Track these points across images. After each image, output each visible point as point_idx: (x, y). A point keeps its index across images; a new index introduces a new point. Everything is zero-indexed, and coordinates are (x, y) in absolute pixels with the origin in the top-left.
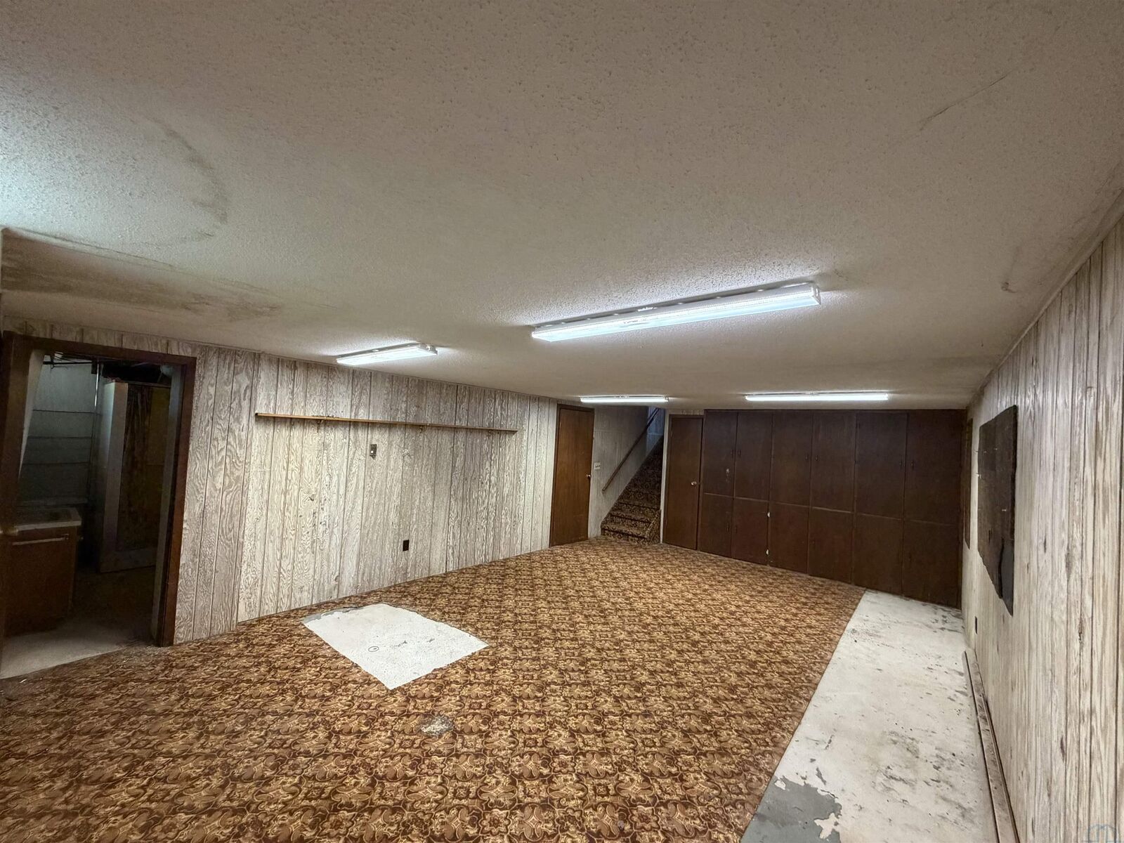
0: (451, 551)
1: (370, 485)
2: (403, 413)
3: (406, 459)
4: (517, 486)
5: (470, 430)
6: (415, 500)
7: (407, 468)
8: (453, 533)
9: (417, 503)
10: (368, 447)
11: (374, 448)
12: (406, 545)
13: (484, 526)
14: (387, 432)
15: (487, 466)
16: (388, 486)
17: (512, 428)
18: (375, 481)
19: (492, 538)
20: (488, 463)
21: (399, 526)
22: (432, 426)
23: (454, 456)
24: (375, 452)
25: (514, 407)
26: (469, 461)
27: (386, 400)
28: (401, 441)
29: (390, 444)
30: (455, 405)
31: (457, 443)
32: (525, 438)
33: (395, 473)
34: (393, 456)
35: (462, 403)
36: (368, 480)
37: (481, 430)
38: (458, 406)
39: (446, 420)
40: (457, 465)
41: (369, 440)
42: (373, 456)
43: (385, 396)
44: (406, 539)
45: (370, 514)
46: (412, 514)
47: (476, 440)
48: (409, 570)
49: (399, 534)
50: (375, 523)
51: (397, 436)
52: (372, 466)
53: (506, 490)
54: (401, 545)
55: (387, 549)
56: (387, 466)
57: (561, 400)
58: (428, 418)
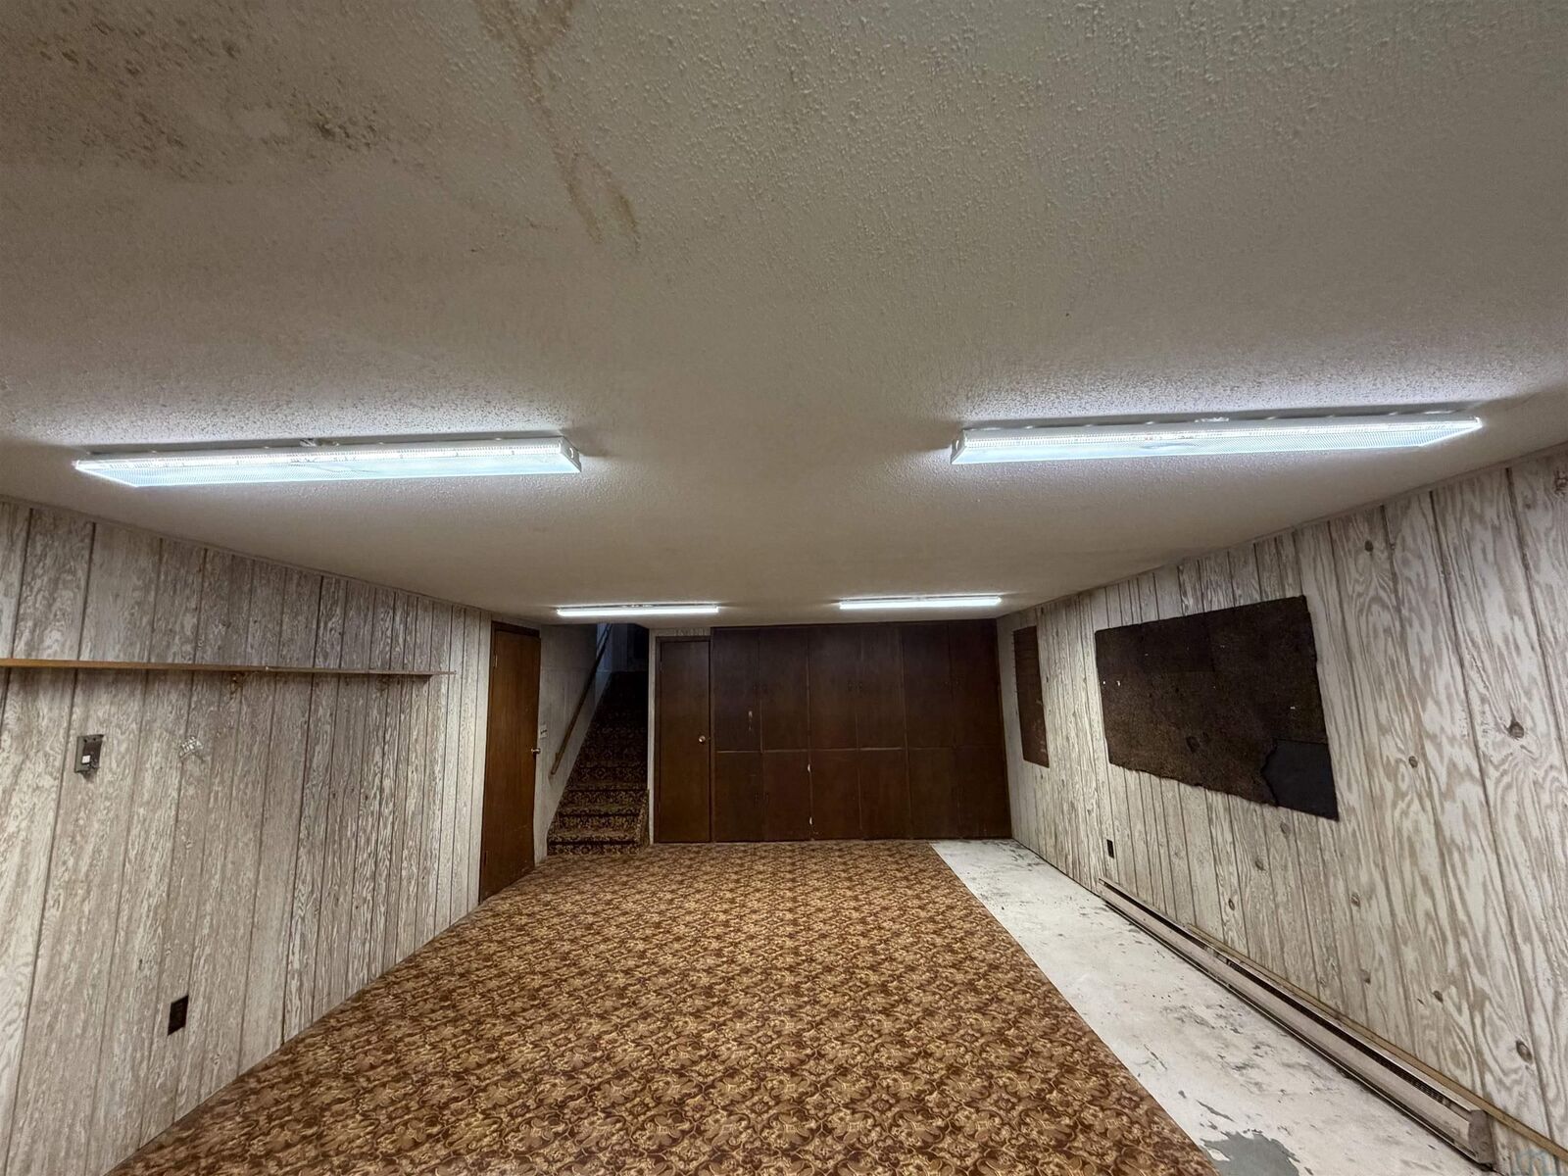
0: (294, 984)
1: (71, 863)
2: (187, 641)
3: (189, 766)
4: (427, 792)
5: (344, 678)
6: (211, 877)
7: (191, 791)
8: (303, 935)
9: (215, 883)
10: (72, 746)
11: (92, 747)
12: (178, 1015)
13: (369, 897)
14: (138, 692)
15: (377, 758)
16: (132, 854)
17: (422, 669)
18: (89, 848)
19: (383, 918)
20: (378, 750)
21: (161, 963)
22: (261, 674)
23: (309, 740)
24: (95, 758)
25: (425, 627)
26: (340, 750)
27: (138, 604)
28: (178, 718)
29: (145, 731)
30: (315, 622)
31: (316, 711)
32: (444, 690)
33: (154, 811)
34: (154, 761)
35: (329, 617)
36: (65, 846)
37: (367, 677)
38: (322, 625)
39: (296, 658)
40: (314, 765)
41: (75, 724)
42: (88, 772)
43: (137, 594)
44: (179, 995)
45: (65, 957)
46: (200, 917)
47: (358, 701)
48: (182, 1086)
49: (159, 987)
50: (80, 981)
51: (167, 706)
52: (83, 804)
53: (411, 804)
54: (163, 1019)
55: (117, 1051)
56: (132, 798)
57: (499, 614)
58: (254, 654)
